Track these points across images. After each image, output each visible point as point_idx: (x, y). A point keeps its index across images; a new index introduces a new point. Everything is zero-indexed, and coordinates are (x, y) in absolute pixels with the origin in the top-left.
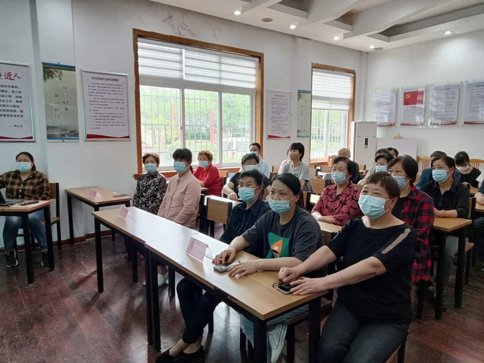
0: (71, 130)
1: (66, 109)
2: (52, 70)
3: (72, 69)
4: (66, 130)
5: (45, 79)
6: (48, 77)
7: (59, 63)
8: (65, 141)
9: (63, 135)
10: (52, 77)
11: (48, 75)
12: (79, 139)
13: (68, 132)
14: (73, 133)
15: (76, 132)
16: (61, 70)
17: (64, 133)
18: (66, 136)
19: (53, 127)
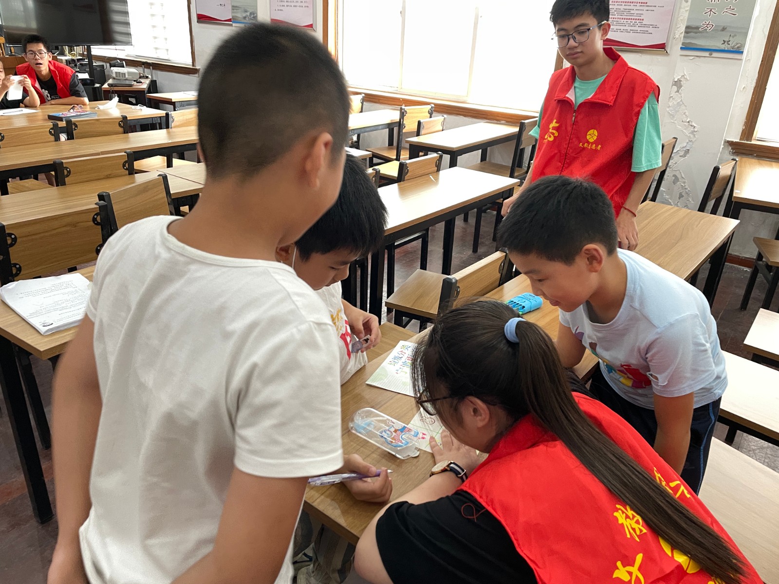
0: (251, 11)
4: (246, 11)
9: (245, 18)
13: (248, 14)
14: (252, 16)
15: (255, 15)
17: (244, 15)
18: (247, 19)
19: (236, 7)
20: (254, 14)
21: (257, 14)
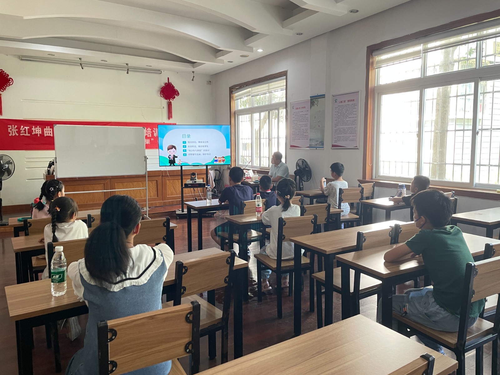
1: (319, 126)
2: (314, 101)
3: (323, 96)
4: (317, 141)
5: (311, 108)
6: (312, 106)
7: (318, 94)
8: (317, 149)
9: (316, 145)
10: (314, 105)
11: (312, 104)
12: (323, 147)
13: (319, 142)
14: (321, 143)
16: (318, 99)
17: (316, 143)
18: (318, 145)
19: (312, 139)
20: (322, 142)
21: (323, 142)
